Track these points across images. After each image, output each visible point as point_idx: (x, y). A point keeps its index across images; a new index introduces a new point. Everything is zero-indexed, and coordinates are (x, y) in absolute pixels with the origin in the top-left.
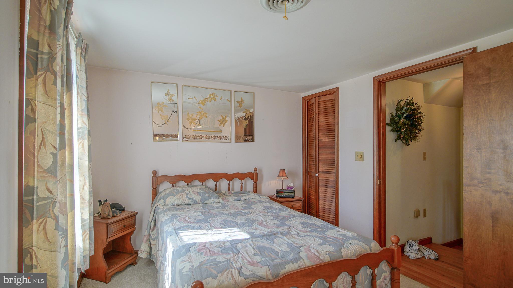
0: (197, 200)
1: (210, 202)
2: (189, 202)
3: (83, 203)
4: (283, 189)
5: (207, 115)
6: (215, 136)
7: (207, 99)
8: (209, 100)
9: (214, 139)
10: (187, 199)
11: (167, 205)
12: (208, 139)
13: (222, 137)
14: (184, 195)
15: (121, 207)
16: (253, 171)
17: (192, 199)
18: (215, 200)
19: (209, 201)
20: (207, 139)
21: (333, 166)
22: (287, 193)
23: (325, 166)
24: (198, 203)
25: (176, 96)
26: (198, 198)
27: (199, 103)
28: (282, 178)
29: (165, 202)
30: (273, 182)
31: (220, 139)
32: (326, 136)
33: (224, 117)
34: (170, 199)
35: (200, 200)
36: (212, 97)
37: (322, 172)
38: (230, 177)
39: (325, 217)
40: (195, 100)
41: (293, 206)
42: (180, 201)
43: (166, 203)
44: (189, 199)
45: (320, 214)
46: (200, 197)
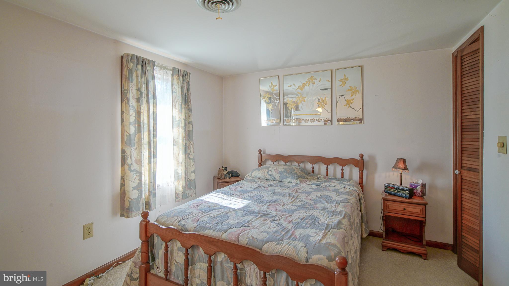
0: (276, 177)
1: (287, 182)
2: (269, 177)
3: (179, 164)
4: (401, 184)
5: (306, 99)
6: (313, 119)
7: (305, 84)
8: (307, 84)
9: (313, 122)
10: (267, 174)
11: (253, 177)
12: (307, 122)
13: (321, 119)
14: (267, 171)
15: (238, 174)
16: (358, 158)
17: (272, 175)
18: (292, 180)
19: (286, 180)
20: (305, 122)
21: (477, 160)
22: (398, 190)
23: (470, 159)
24: (277, 180)
25: (278, 86)
26: (277, 176)
27: (298, 89)
28: (400, 170)
29: (251, 174)
30: (394, 174)
31: (320, 122)
32: (472, 110)
33: (324, 98)
34: (255, 172)
35: (278, 177)
36: (310, 81)
37: (465, 168)
38: (328, 161)
39: (470, 241)
40: (294, 87)
41: (404, 209)
42: (262, 176)
43: (252, 176)
44: (269, 175)
45: (463, 234)
46: (279, 175)
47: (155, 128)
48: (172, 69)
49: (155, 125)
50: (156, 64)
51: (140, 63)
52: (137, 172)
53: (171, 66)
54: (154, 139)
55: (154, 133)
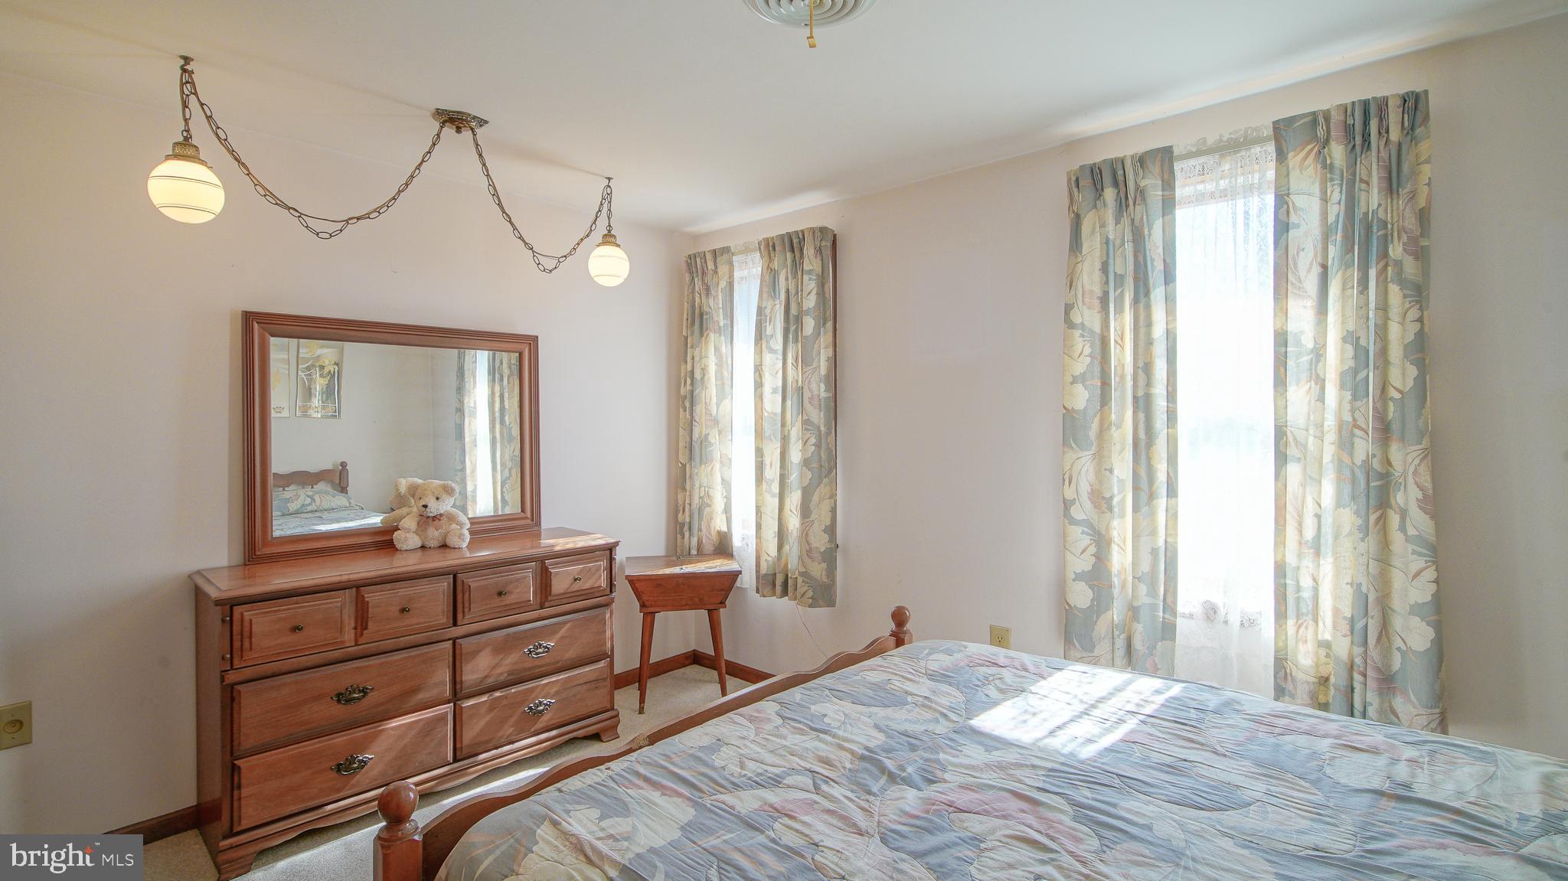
47: (1170, 389)
48: (1268, 132)
49: (1171, 378)
50: (1176, 152)
51: (1107, 179)
52: (1091, 527)
53: (1264, 123)
54: (1170, 430)
55: (1167, 407)
